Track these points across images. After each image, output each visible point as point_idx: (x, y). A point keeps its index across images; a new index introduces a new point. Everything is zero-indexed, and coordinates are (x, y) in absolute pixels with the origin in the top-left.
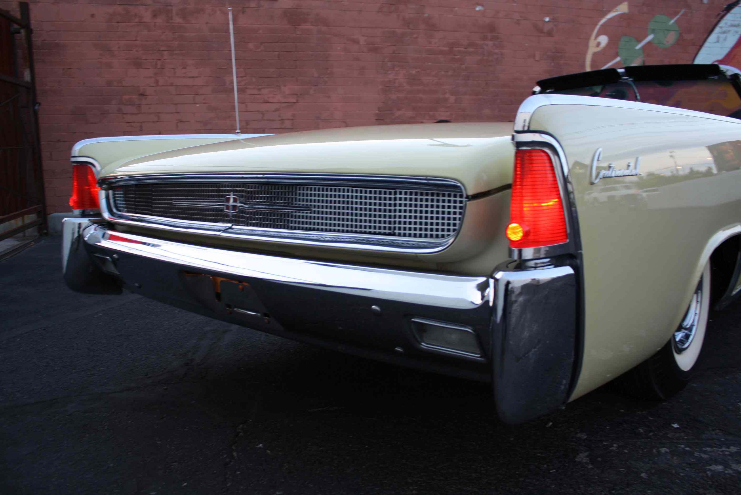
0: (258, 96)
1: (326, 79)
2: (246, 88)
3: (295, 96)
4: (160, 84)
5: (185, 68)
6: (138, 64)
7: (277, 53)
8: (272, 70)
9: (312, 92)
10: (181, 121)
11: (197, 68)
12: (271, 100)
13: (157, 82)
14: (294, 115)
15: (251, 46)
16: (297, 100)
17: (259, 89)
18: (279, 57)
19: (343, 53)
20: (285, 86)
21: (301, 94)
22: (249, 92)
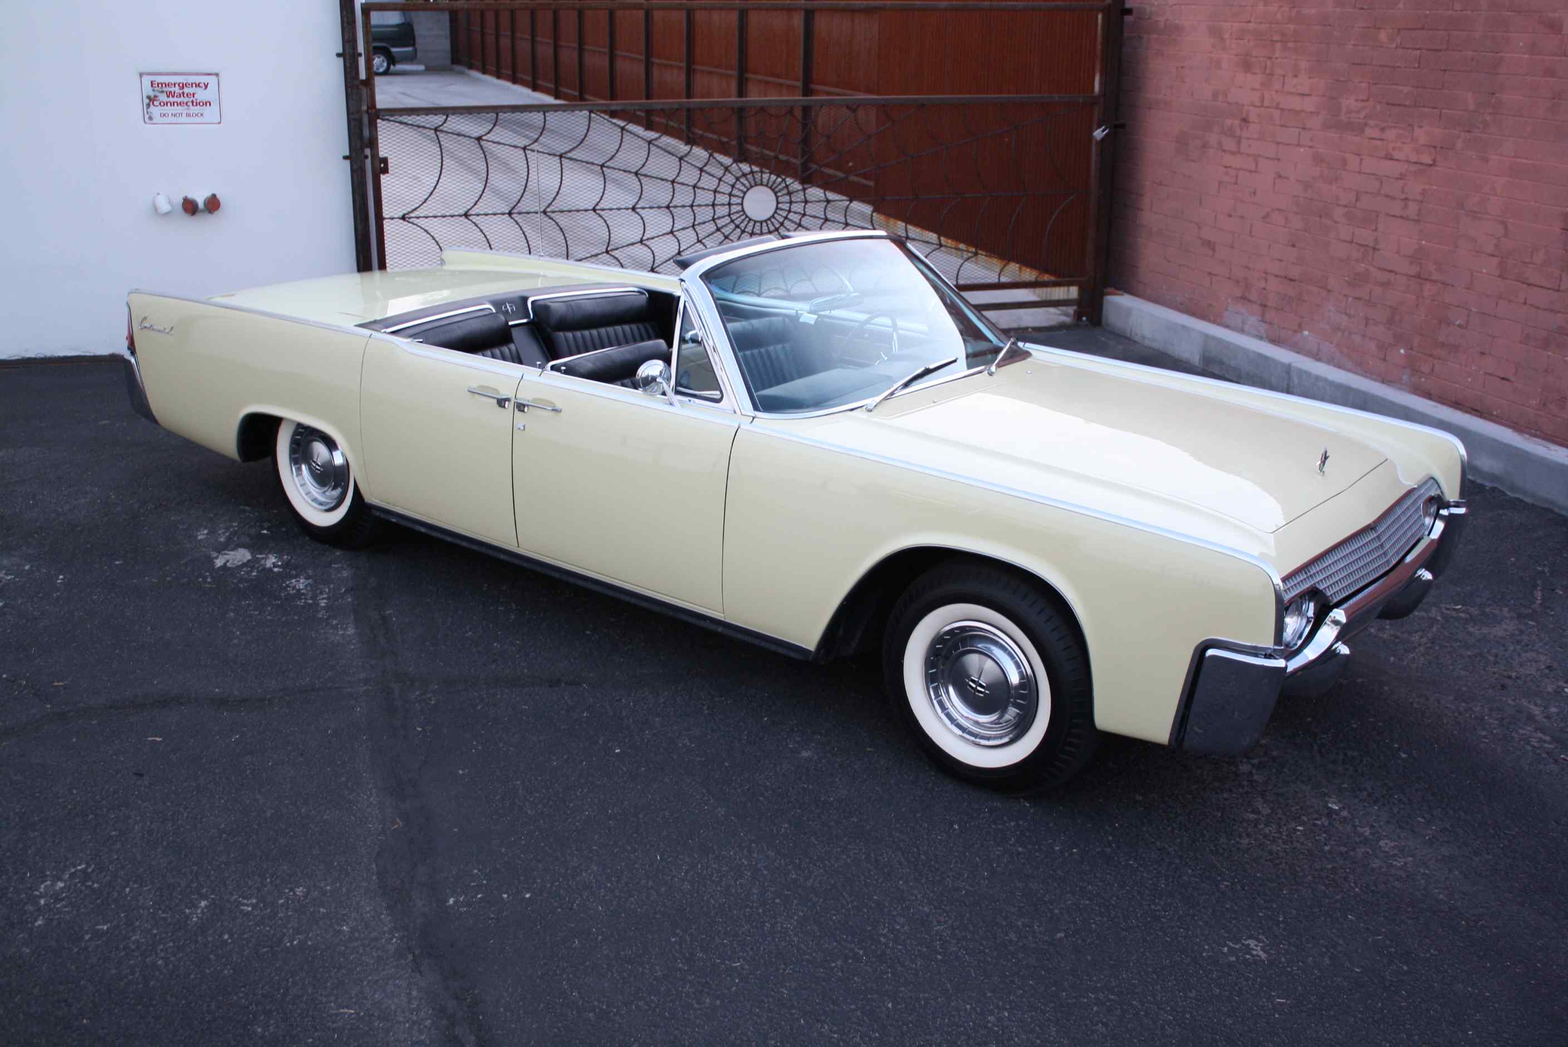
0: (1379, 143)
1: (1488, 118)
2: (1366, 124)
3: (1433, 150)
4: (1266, 104)
5: (1296, 76)
6: (1247, 66)
7: (1419, 51)
8: (1406, 90)
9: (1459, 144)
10: (1280, 176)
11: (1310, 78)
12: (1397, 155)
13: (1262, 99)
14: (1424, 192)
15: (1383, 36)
16: (1434, 160)
17: (1383, 130)
18: (1419, 62)
19: (1526, 56)
20: (1421, 127)
21: (1442, 148)
22: (1369, 132)
